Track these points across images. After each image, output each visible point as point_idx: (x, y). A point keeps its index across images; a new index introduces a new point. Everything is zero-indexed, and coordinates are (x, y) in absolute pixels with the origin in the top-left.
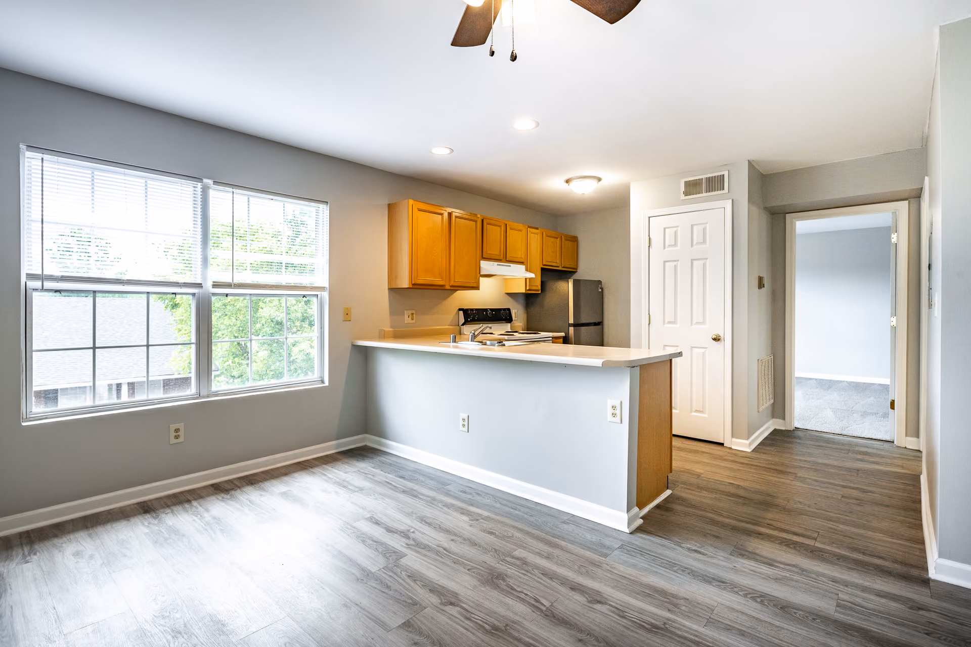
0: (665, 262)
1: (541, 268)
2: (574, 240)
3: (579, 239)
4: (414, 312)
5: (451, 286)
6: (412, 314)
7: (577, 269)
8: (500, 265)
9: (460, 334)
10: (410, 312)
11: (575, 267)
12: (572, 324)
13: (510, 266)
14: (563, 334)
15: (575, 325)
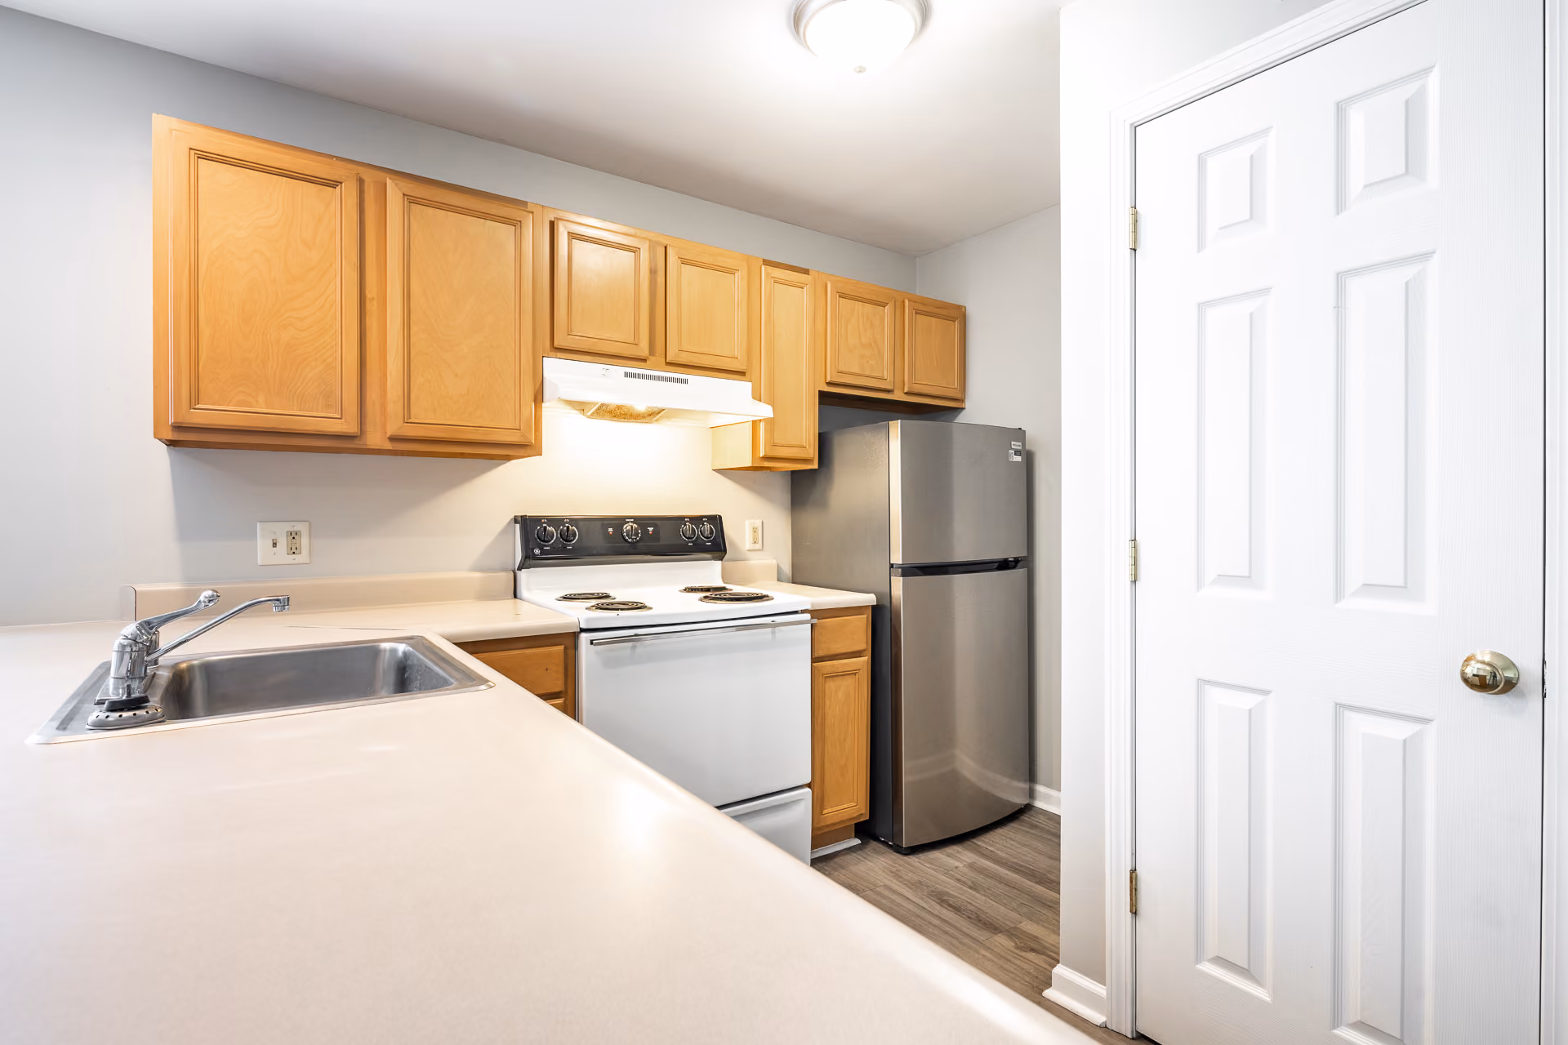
0: (1202, 306)
1: (821, 393)
2: (957, 316)
3: (971, 311)
4: (302, 527)
5: (392, 439)
6: (293, 535)
7: (962, 401)
8: (634, 376)
9: (515, 597)
10: (281, 530)
11: (958, 396)
12: (899, 567)
13: (686, 381)
14: (870, 599)
15: (908, 571)
